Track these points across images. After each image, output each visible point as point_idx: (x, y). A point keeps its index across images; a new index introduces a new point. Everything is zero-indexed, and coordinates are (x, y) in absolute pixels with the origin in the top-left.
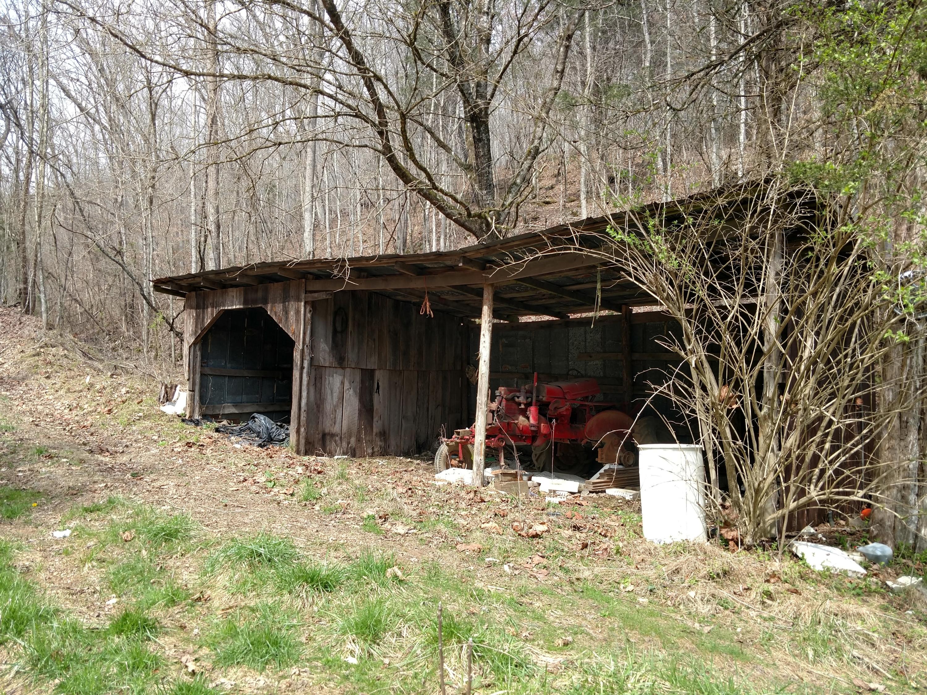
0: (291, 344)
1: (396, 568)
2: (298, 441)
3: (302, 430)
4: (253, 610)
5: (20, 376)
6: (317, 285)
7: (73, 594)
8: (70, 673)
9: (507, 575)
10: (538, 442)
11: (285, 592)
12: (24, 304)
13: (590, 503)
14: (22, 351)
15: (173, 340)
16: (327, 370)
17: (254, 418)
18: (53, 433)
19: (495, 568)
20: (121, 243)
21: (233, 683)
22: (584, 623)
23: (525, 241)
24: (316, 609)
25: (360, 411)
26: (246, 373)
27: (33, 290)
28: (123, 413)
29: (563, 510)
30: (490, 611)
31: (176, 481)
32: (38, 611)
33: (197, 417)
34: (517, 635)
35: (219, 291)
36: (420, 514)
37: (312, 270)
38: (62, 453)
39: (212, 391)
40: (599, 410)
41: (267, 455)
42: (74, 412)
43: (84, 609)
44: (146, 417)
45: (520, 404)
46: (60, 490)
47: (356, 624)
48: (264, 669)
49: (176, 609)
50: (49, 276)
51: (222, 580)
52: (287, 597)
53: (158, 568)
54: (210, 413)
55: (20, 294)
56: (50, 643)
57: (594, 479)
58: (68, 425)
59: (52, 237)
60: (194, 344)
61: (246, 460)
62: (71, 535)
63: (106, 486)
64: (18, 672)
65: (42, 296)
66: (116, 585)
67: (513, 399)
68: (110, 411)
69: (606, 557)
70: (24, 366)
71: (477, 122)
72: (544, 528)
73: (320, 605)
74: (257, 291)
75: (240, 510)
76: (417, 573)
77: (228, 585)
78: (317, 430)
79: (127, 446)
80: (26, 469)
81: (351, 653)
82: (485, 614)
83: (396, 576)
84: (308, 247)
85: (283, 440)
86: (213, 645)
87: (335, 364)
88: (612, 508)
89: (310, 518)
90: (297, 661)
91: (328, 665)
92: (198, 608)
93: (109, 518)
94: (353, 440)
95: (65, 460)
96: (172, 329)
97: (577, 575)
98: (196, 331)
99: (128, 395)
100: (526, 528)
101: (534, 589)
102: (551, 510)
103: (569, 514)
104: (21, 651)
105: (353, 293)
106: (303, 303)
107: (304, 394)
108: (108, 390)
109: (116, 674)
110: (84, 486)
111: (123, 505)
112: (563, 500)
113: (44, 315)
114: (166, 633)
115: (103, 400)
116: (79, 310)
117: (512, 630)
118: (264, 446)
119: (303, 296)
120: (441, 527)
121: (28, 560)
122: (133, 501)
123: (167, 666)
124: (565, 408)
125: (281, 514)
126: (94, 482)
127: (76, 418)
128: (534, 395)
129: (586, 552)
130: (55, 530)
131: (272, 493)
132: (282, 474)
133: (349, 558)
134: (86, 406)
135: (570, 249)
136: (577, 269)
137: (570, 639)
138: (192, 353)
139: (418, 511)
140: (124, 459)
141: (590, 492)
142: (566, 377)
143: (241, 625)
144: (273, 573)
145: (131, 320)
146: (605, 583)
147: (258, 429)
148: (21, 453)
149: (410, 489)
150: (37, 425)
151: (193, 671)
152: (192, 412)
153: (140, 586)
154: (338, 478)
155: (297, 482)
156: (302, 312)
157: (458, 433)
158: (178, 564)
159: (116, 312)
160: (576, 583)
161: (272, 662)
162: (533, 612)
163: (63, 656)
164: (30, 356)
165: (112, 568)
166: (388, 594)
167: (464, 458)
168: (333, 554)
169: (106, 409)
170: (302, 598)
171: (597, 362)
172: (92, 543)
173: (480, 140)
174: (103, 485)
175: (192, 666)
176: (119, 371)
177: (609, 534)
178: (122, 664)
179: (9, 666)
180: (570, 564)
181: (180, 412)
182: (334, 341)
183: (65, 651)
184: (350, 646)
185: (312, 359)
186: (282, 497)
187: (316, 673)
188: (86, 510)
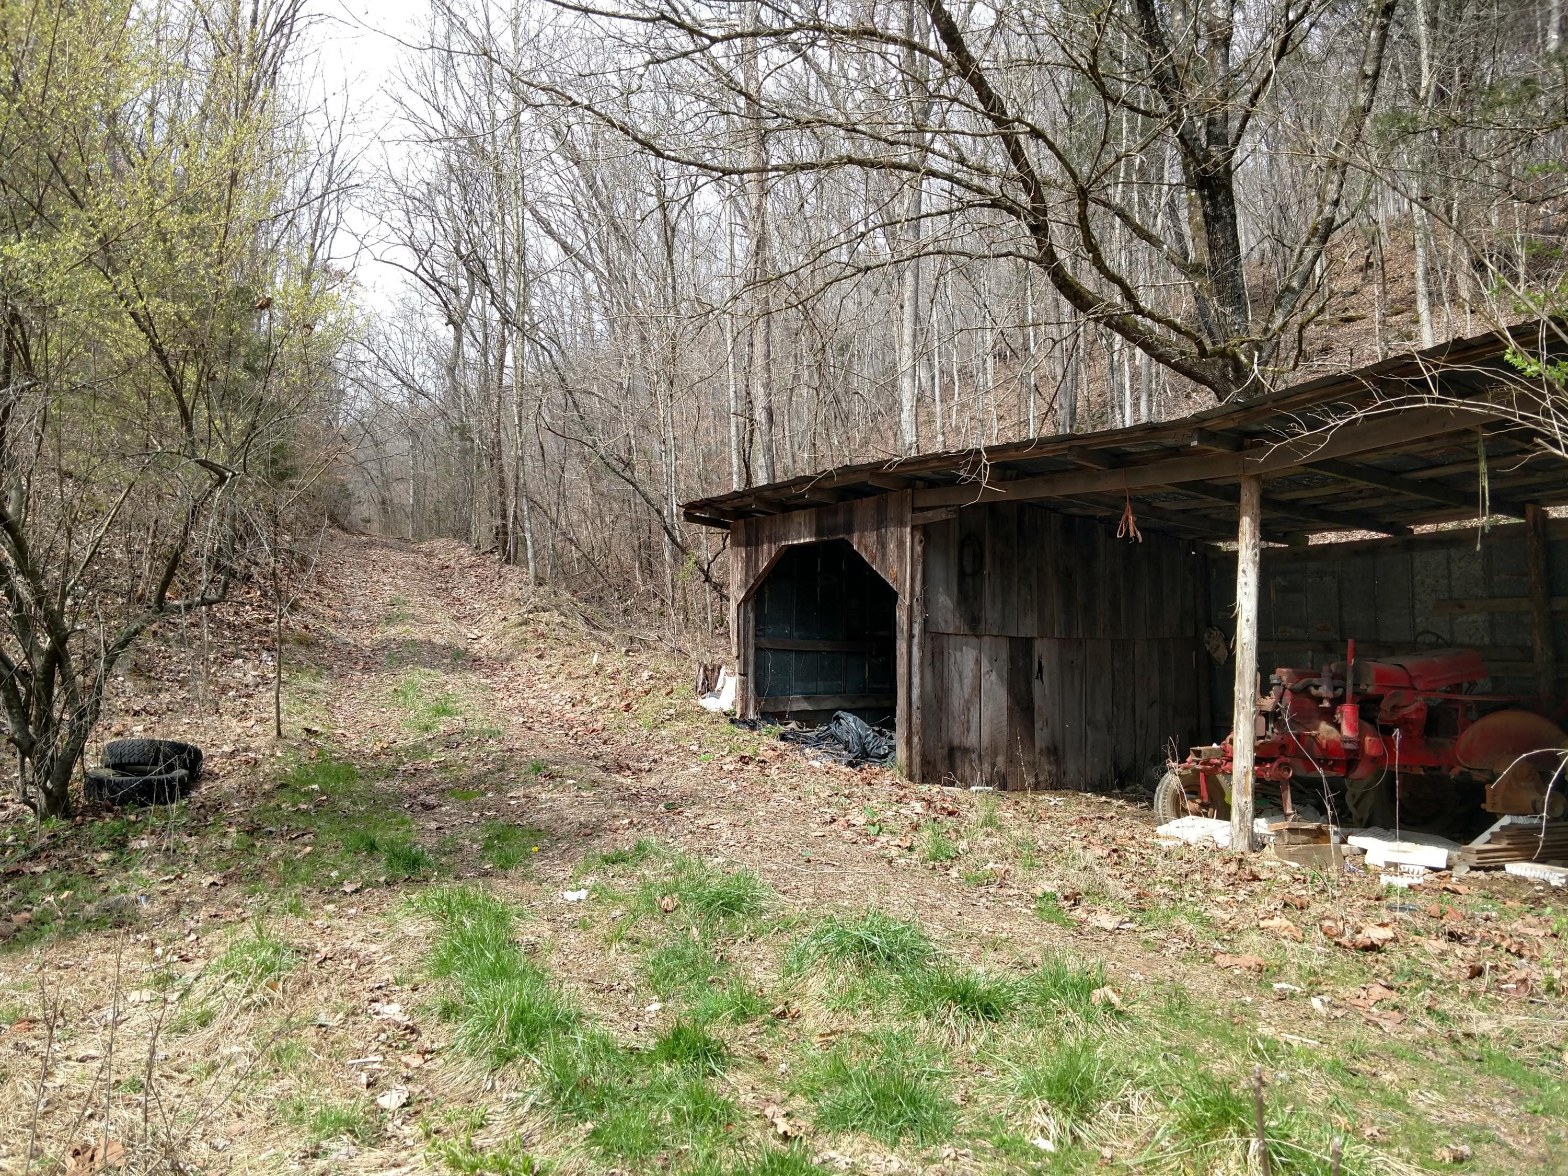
0: (892, 597)
1: (1107, 989)
2: (910, 758)
3: (916, 739)
4: (869, 1040)
5: (503, 655)
6: (931, 498)
7: (598, 992)
8: (605, 1115)
9: (1319, 1018)
10: (1360, 772)
11: (918, 1014)
12: (504, 550)
13: (1475, 890)
14: (505, 619)
15: (710, 597)
16: (952, 639)
17: (838, 718)
18: (551, 740)
19: (1295, 1003)
20: (630, 450)
21: (850, 1161)
22: (1491, 1121)
23: (1323, 391)
24: (973, 1048)
25: (1010, 710)
26: (821, 646)
27: (514, 528)
28: (648, 709)
29: (1420, 901)
30: (1293, 1082)
31: (730, 818)
32: (555, 1014)
33: (751, 715)
34: (1356, 1131)
35: (779, 517)
36: (1139, 896)
37: (922, 474)
38: (568, 771)
39: (773, 674)
40: (1485, 710)
41: (863, 779)
42: (578, 708)
43: (616, 1016)
44: (679, 716)
45: (1320, 700)
46: (568, 828)
47: (1048, 1081)
48: (896, 1142)
49: (749, 1028)
50: (534, 506)
51: (816, 985)
52: (922, 1023)
53: (717, 959)
54: (771, 709)
55: (497, 534)
56: (574, 1066)
57: (1479, 843)
58: (572, 727)
59: (538, 447)
60: (745, 600)
61: (832, 788)
62: (587, 898)
63: (631, 822)
64: (533, 1105)
65: (528, 535)
66: (658, 982)
67: (1306, 690)
68: (628, 707)
69: (1524, 996)
70: (508, 640)
71: (1210, 187)
72: (1388, 933)
73: (981, 1041)
74: (836, 513)
75: (831, 870)
76: (1145, 1001)
77: (826, 994)
78: (940, 740)
79: (655, 761)
80: (521, 794)
81: (1042, 1131)
82: (1286, 1085)
83: (1109, 1004)
84: (909, 437)
85: (886, 756)
86: (812, 1093)
87: (964, 629)
88: (1524, 901)
89: (944, 889)
90: (950, 1135)
91: (1005, 1148)
92: (782, 1030)
93: (638, 873)
94: (1001, 760)
95: (571, 782)
96: (708, 579)
97: (1465, 1027)
98: (747, 581)
99: (652, 682)
100: (1349, 932)
101: (1377, 1047)
102: (1395, 899)
103: (1434, 908)
104: (536, 1072)
105: (992, 508)
106: (908, 530)
107: (916, 680)
108: (624, 674)
109: (671, 1125)
110: (600, 821)
111: (657, 854)
112: (1415, 881)
113: (531, 564)
114: (738, 1066)
115: (617, 690)
116: (576, 555)
117: (1343, 1120)
118: (858, 764)
119: (909, 516)
120: (1180, 921)
121: (532, 933)
122: (671, 849)
123: (744, 1120)
124: (1413, 708)
125: (896, 880)
126: (615, 817)
127: (582, 718)
128: (1350, 682)
129: (1481, 984)
130: (565, 889)
131: (878, 844)
132: (890, 813)
133: (1022, 965)
134: (594, 700)
135: (1422, 400)
136: (1429, 439)
137: (1466, 1149)
138: (742, 616)
139: (1135, 891)
140: (652, 780)
141: (1472, 868)
142: (1411, 647)
143: (854, 1063)
144: (897, 981)
145: (648, 569)
146: (1528, 1047)
147: (845, 737)
148: (512, 770)
149: (1115, 851)
150: (530, 728)
151: (785, 1133)
152: (745, 708)
153: (693, 986)
154: (984, 824)
155: (916, 828)
156: (908, 544)
157: (1198, 753)
158: (746, 953)
159: (627, 557)
160: (1464, 1043)
161: (910, 1132)
162: (1382, 1090)
163: (594, 1087)
164: (516, 626)
165: (651, 955)
166: (1097, 1035)
167: (1210, 798)
168: (991, 955)
169: (623, 703)
170: (948, 1027)
171: (1476, 616)
172: (618, 913)
173: (1217, 218)
174: (627, 821)
175: (783, 1126)
176: (636, 645)
177: (1525, 952)
178: (678, 1110)
179: (521, 1095)
180: (1448, 1005)
181: (727, 708)
182: (961, 590)
183: (596, 1081)
184: (1040, 1119)
185: (926, 621)
186: (894, 852)
187: (985, 1160)
188: (606, 860)
